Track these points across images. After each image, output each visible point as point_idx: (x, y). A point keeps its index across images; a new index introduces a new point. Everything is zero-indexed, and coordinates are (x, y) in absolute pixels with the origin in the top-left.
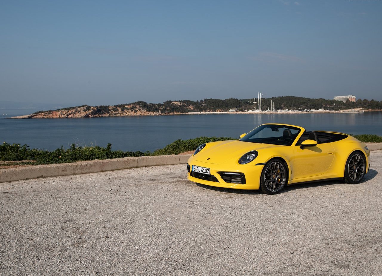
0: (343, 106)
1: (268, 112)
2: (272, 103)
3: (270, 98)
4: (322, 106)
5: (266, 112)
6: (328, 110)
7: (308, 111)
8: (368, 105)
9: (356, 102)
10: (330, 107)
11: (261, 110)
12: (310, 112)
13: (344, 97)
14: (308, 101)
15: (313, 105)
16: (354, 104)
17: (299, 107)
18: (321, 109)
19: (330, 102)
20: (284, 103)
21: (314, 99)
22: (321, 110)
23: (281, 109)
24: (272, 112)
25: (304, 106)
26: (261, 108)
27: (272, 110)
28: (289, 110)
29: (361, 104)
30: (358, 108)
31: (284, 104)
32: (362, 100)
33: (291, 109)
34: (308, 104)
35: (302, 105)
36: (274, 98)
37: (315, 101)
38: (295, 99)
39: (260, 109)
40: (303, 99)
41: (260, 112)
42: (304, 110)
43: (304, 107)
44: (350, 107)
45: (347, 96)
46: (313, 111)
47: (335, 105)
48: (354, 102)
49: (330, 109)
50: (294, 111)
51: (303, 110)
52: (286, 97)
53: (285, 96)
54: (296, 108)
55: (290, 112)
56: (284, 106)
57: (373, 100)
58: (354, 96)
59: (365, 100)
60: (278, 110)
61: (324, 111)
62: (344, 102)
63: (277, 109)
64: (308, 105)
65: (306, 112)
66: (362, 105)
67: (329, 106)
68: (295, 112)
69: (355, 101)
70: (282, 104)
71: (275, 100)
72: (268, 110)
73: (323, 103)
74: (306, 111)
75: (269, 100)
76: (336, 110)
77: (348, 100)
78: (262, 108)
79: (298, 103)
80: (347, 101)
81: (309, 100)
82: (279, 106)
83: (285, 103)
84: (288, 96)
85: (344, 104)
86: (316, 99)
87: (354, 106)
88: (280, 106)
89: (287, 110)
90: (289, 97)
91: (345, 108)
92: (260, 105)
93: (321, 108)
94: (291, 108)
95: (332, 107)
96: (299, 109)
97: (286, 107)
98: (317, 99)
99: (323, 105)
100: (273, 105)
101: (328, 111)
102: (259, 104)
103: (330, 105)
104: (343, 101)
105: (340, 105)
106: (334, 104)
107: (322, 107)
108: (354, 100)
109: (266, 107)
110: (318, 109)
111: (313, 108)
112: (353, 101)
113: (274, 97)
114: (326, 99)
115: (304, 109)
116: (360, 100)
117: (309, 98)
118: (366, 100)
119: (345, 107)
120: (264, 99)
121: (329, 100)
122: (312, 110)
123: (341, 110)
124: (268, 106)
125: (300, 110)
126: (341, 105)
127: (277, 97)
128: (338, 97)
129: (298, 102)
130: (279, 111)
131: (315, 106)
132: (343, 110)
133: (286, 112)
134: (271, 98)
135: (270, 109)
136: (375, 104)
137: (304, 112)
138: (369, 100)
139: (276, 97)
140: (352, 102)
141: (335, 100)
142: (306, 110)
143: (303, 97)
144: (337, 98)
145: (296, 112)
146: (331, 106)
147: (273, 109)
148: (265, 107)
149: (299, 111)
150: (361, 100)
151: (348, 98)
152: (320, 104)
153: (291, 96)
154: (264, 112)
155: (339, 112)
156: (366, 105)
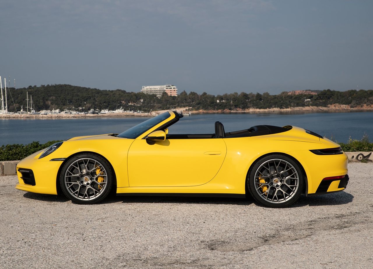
0: (156, 104)
1: (21, 115)
2: (29, 98)
3: (25, 88)
4: (121, 103)
5: (16, 114)
6: (131, 111)
7: (97, 113)
8: (197, 101)
9: (178, 96)
10: (134, 106)
11: (6, 111)
12: (100, 114)
13: (158, 87)
14: (96, 95)
15: (105, 102)
16: (175, 100)
17: (80, 106)
18: (118, 110)
19: (134, 97)
20: (51, 97)
21: (106, 91)
22: (119, 112)
23: (46, 109)
24: (28, 115)
25: (90, 103)
26: (6, 107)
27: (30, 111)
28: (62, 110)
29: (185, 100)
30: (181, 107)
31: (52, 100)
32: (188, 93)
33: (64, 109)
34: (96, 99)
35: (84, 101)
36: (33, 88)
37: (108, 94)
38: (73, 90)
39: (5, 109)
40: (87, 90)
41: (5, 115)
42: (90, 112)
43: (88, 105)
44: (168, 106)
45: (163, 86)
46: (106, 112)
47: (143, 103)
48: (174, 97)
49: (135, 109)
50: (71, 113)
51: (86, 110)
52: (55, 87)
53: (54, 84)
54: (75, 107)
55: (63, 114)
56: (52, 104)
57: (205, 94)
58: (174, 87)
59: (193, 94)
60: (41, 111)
61: (124, 113)
62: (158, 96)
63: (38, 109)
64: (96, 101)
65: (92, 115)
66: (188, 103)
67: (133, 104)
68: (72, 115)
69: (176, 96)
70: (47, 100)
71: (33, 91)
72: (20, 111)
73: (122, 98)
74: (93, 113)
75: (22, 91)
76: (145, 111)
77: (165, 94)
78: (8, 108)
79: (77, 98)
80: (163, 96)
81: (98, 92)
82: (42, 104)
83: (54, 98)
84: (58, 85)
85: (159, 101)
86: (109, 91)
87: (175, 105)
88: (44, 102)
89: (58, 111)
90: (61, 86)
91: (160, 108)
92: (5, 101)
93: (118, 108)
94: (65, 106)
95: (139, 105)
96: (81, 108)
97: (56, 104)
98: (112, 91)
99: (123, 102)
100: (30, 101)
101: (131, 113)
102: (2, 99)
103: (134, 102)
104: (156, 95)
105: (152, 102)
106: (142, 100)
107: (121, 106)
108: (175, 94)
109: (18, 104)
110: (114, 109)
111: (105, 108)
112: (173, 95)
113: (33, 86)
114: (127, 91)
115: (89, 109)
116: (184, 93)
117: (97, 88)
118: (194, 92)
119: (160, 105)
120: (13, 89)
121: (132, 93)
122: (103, 111)
123: (153, 111)
124: (20, 103)
125: (82, 111)
126: (154, 101)
127: (38, 86)
128: (148, 87)
129: (78, 96)
130: (43, 112)
131: (109, 105)
132: (156, 112)
133: (56, 115)
134: (27, 87)
135: (25, 109)
136: (209, 100)
137: (88, 115)
138: (198, 94)
139: (35, 86)
140: (171, 96)
141: (144, 93)
142: (92, 110)
143: (87, 87)
144: (146, 89)
145: (74, 115)
146: (137, 104)
147: (31, 108)
148: (16, 105)
149: (80, 112)
150: (186, 94)
151: (165, 89)
152: (118, 100)
153: (65, 85)
154: (12, 115)
155: (149, 114)
156: (193, 103)
